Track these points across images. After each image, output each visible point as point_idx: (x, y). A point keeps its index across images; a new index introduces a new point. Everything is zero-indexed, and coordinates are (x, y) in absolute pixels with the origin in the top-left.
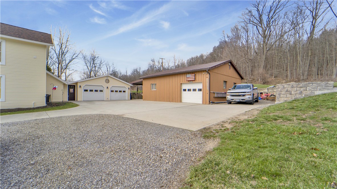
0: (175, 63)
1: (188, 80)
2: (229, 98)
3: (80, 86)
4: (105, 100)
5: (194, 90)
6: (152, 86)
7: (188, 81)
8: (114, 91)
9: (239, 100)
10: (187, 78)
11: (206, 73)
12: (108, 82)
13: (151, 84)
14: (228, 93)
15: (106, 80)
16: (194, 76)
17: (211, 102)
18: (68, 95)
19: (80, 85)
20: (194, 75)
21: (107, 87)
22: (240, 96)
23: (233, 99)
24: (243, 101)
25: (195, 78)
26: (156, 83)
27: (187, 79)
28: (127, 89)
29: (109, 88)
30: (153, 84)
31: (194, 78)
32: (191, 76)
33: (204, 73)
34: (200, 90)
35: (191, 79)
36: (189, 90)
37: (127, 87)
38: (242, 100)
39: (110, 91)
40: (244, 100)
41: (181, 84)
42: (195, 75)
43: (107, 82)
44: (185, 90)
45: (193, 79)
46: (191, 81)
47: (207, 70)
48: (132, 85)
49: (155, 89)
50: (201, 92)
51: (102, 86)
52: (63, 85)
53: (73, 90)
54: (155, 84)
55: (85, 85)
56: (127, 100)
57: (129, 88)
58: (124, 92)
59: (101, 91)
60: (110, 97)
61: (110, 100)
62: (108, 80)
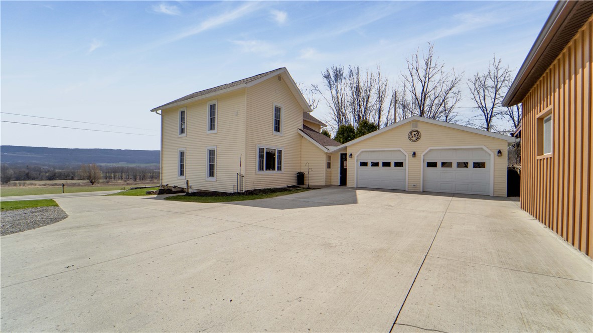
3: (351, 155)
4: (407, 189)
12: (418, 139)
13: (540, 120)
15: (411, 132)
18: (341, 174)
19: (351, 152)
21: (414, 154)
26: (551, 106)
28: (493, 155)
29: (421, 155)
30: (548, 120)
39: (423, 165)
43: (414, 138)
51: (400, 151)
52: (325, 155)
55: (361, 151)
56: (491, 194)
57: (499, 152)
58: (479, 165)
59: (399, 164)
60: (423, 181)
61: (424, 192)
62: (415, 133)
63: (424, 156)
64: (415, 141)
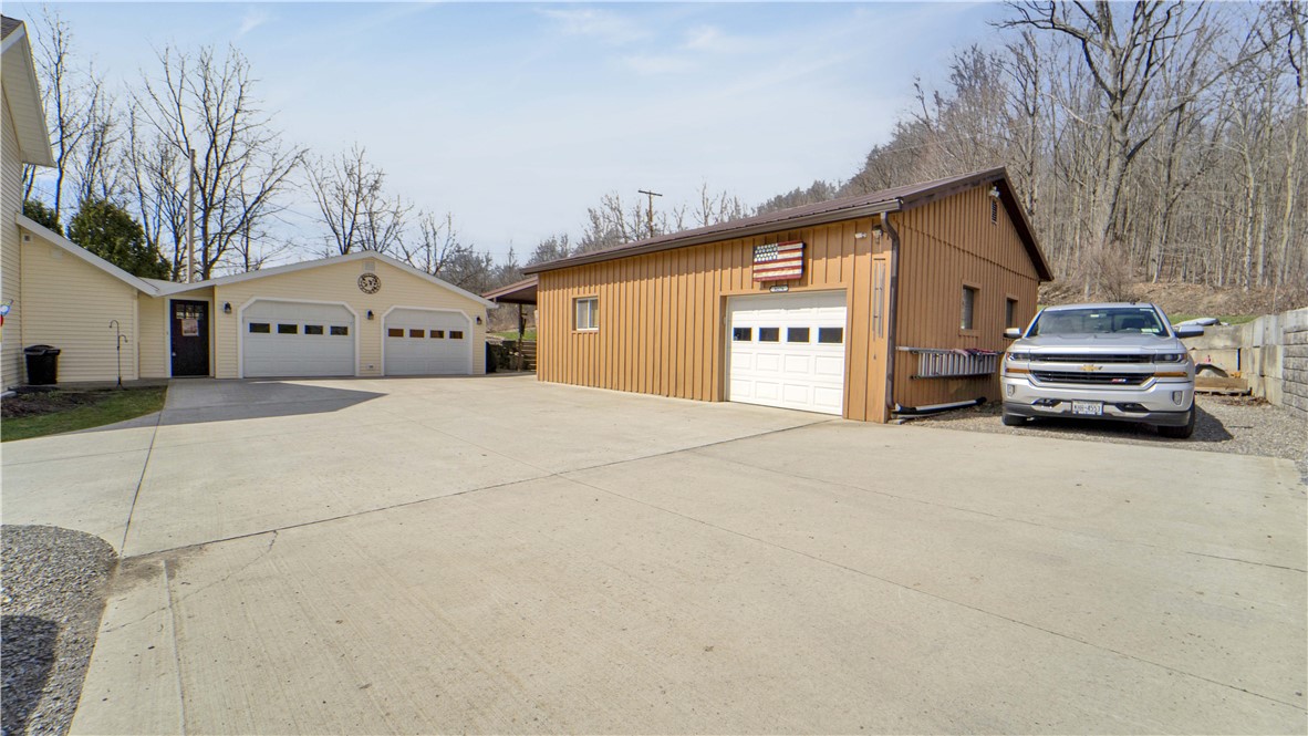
0: (706, 217)
1: (764, 274)
2: (1020, 387)
3: (228, 306)
4: (357, 375)
5: (798, 335)
6: (581, 311)
7: (766, 284)
8: (407, 333)
9: (1097, 410)
10: (756, 268)
11: (877, 233)
12: (375, 289)
13: (574, 300)
14: (1016, 356)
15: (363, 277)
16: (799, 254)
17: (898, 408)
18: (173, 350)
19: (227, 300)
20: (800, 245)
21: (370, 313)
22: (1106, 378)
23: (1055, 402)
24: (1128, 414)
25: (804, 267)
26: (597, 294)
27: (758, 271)
28: (472, 322)
29: (381, 316)
30: (583, 302)
31: (799, 263)
32: (780, 257)
33: (859, 236)
34: (830, 335)
35: (782, 269)
36: (769, 334)
37: (467, 310)
38: (1122, 406)
39: (383, 333)
40: (1136, 407)
41: (724, 299)
42: (805, 246)
43: (369, 288)
44: (743, 334)
45: (791, 272)
46: (778, 282)
47: (883, 216)
48: (493, 305)
49: (592, 325)
50: (838, 350)
51: (343, 306)
52: (136, 302)
53: (200, 326)
54: (594, 303)
55: (254, 299)
56: (470, 372)
57: (478, 319)
58: (456, 335)
59: (339, 331)
60: (385, 358)
61: (386, 377)
62: (371, 279)
63: (385, 318)
64: (370, 293)
